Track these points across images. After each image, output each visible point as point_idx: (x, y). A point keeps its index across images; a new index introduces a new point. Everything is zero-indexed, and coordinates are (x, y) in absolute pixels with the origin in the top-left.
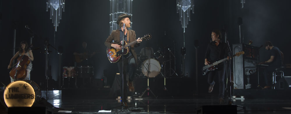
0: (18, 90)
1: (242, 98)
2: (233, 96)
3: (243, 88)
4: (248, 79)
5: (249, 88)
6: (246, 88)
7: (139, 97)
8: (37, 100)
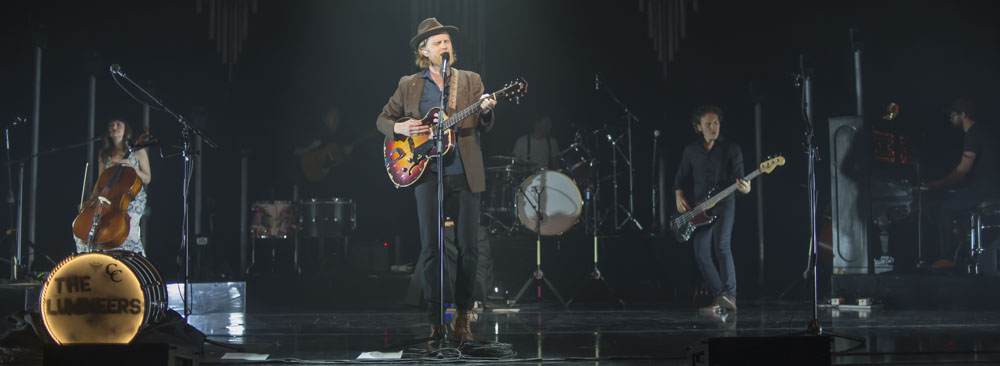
0: (87, 284)
1: (863, 307)
2: (830, 297)
3: (865, 271)
4: (884, 239)
5: (885, 270)
6: (877, 271)
7: (508, 302)
8: (152, 318)
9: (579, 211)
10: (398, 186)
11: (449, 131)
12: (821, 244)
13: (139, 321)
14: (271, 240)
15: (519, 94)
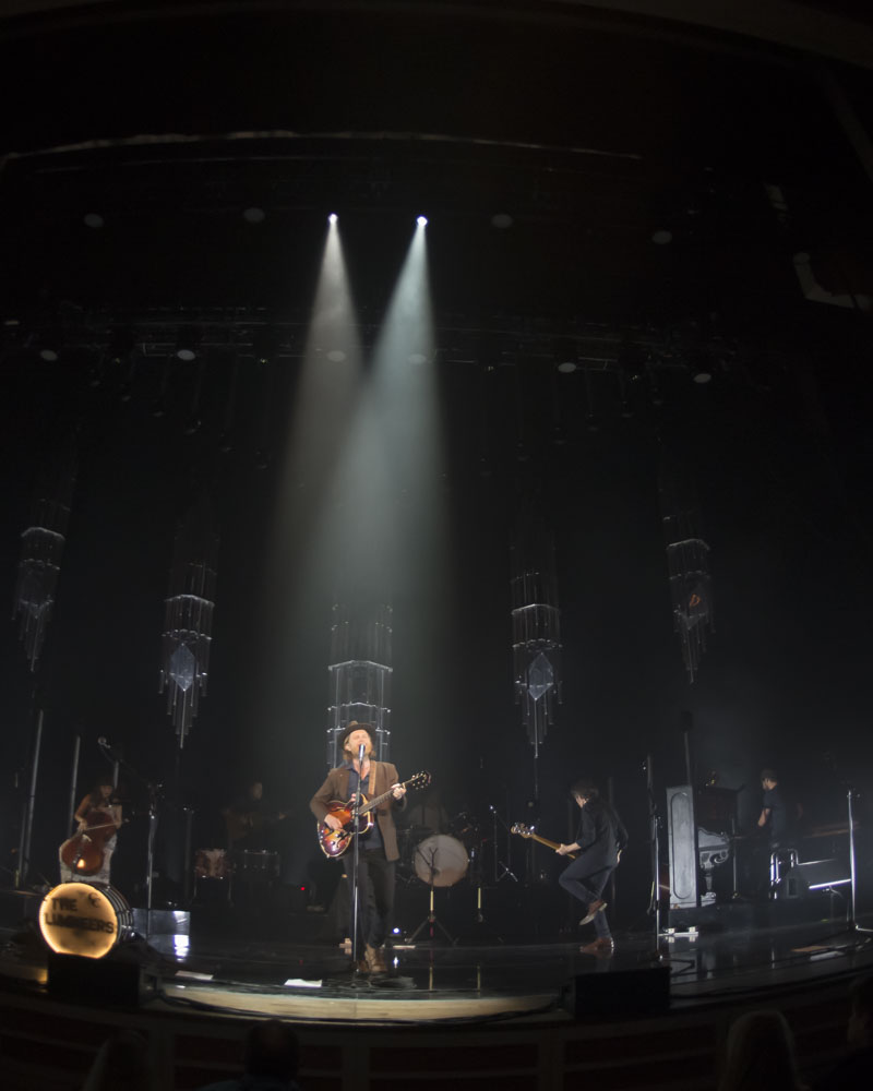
0: (75, 906)
1: (692, 933)
2: (667, 927)
3: (694, 905)
4: (709, 880)
5: (709, 903)
6: (703, 904)
7: (406, 940)
8: (122, 937)
9: (466, 867)
12: (663, 886)
13: (113, 939)
14: (210, 879)
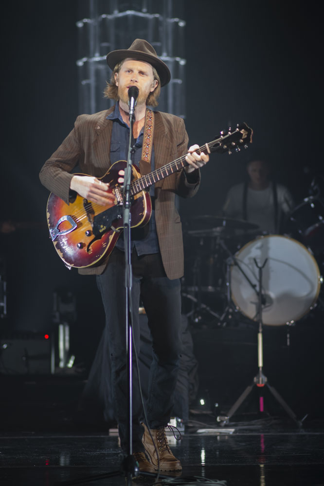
7: (218, 419)
9: (316, 291)
10: (69, 266)
11: (144, 193)
15: (241, 145)
